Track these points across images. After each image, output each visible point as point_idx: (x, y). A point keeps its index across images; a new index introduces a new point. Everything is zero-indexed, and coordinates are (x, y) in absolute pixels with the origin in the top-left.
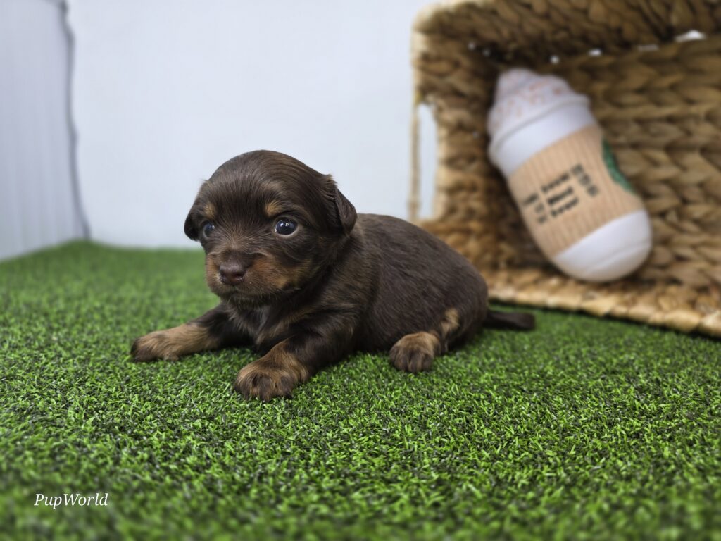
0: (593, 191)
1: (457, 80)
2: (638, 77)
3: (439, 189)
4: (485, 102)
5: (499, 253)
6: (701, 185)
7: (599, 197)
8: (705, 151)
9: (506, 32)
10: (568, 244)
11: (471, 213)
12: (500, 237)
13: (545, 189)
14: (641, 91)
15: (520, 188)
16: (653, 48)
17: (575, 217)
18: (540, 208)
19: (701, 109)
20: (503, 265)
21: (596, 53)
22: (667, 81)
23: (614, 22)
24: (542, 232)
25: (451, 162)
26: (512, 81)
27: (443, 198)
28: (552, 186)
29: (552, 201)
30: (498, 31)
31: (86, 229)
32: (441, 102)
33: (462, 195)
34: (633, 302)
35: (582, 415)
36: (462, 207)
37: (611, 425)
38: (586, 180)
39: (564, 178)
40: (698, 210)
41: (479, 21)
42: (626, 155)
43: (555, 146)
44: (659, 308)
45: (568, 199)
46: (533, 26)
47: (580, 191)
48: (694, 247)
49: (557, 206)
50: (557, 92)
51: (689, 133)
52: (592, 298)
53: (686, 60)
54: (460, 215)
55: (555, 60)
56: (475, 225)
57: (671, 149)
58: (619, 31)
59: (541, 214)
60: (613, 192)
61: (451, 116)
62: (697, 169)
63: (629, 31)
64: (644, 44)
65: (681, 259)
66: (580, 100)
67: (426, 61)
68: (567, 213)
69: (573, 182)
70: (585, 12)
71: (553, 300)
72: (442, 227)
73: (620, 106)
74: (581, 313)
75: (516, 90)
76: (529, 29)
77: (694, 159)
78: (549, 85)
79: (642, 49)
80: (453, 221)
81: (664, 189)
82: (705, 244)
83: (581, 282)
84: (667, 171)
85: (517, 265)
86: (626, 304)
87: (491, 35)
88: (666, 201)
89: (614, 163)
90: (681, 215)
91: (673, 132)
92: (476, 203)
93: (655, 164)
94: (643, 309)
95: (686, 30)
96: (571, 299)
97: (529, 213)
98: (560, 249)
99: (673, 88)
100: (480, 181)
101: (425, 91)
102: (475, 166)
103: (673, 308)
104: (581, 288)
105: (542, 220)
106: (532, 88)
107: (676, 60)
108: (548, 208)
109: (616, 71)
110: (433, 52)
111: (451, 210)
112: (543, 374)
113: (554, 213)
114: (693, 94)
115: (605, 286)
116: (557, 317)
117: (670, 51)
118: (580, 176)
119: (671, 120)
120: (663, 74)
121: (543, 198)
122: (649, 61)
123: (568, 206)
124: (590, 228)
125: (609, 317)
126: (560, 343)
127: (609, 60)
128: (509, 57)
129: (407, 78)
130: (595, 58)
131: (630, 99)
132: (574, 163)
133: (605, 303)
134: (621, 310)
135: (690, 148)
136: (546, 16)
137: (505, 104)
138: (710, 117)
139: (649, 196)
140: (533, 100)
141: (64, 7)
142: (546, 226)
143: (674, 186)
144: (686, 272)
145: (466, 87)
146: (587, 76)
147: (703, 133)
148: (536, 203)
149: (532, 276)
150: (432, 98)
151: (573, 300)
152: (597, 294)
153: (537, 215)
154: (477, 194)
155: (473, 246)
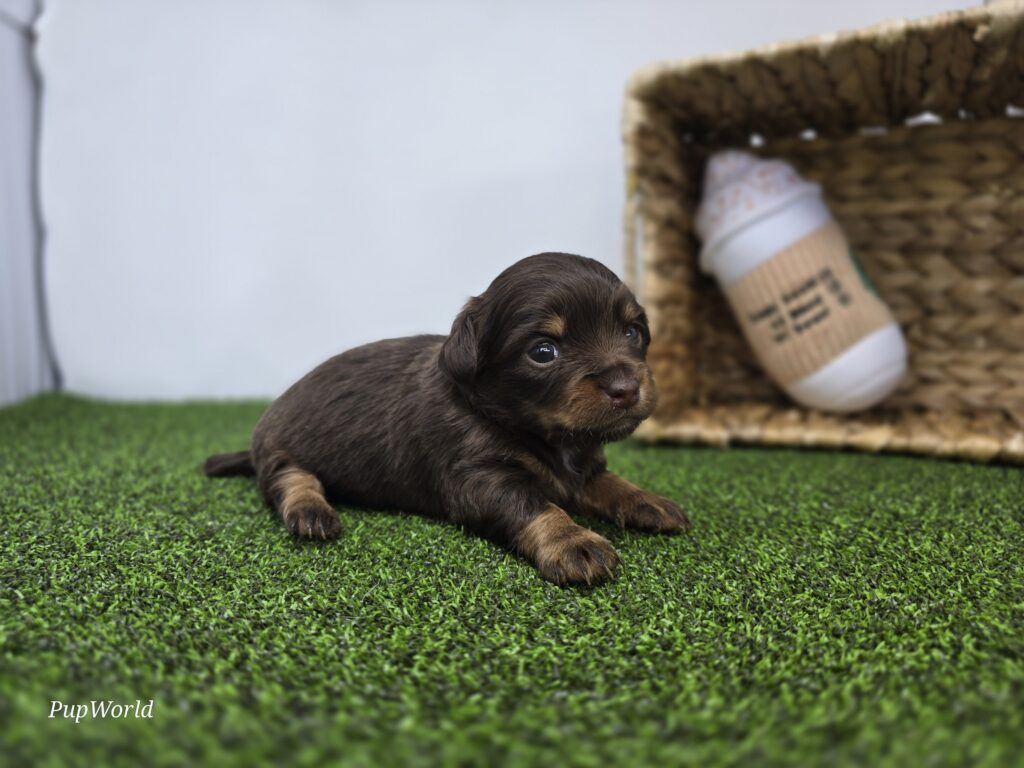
0: (845, 300)
1: (666, 162)
2: (857, 170)
4: (692, 190)
5: (699, 385)
6: (948, 293)
7: (852, 309)
8: (951, 253)
9: (728, 104)
10: (817, 365)
11: (677, 334)
12: (699, 365)
13: (787, 299)
14: (867, 182)
15: (745, 300)
16: (880, 131)
17: (825, 332)
18: (779, 323)
19: (939, 204)
20: (703, 401)
21: (809, 135)
22: (895, 172)
23: (855, 98)
24: (775, 356)
25: (660, 267)
26: (724, 166)
27: (654, 313)
28: (794, 295)
29: (795, 314)
31: (57, 376)
32: (649, 189)
33: (669, 309)
34: (908, 433)
36: (670, 325)
38: (835, 287)
39: (811, 284)
40: (945, 323)
43: (799, 245)
44: (944, 437)
45: (817, 310)
47: (830, 300)
48: (942, 366)
49: (802, 319)
50: (790, 180)
51: (927, 232)
52: (852, 432)
53: (918, 146)
57: (907, 250)
59: (781, 330)
60: (866, 303)
61: (666, 206)
62: (940, 275)
64: (870, 125)
66: (810, 190)
68: (817, 328)
69: (821, 290)
70: (834, 85)
71: (812, 436)
73: (844, 200)
74: (849, 449)
77: (936, 263)
78: (779, 171)
79: (866, 132)
80: (663, 342)
82: (955, 362)
86: (899, 433)
88: (909, 314)
89: (862, 269)
90: (927, 330)
91: (909, 232)
92: (682, 321)
94: (923, 440)
95: (920, 111)
96: (833, 432)
97: (759, 333)
98: (805, 372)
99: (906, 178)
100: (685, 292)
101: (645, 173)
102: (680, 271)
105: (780, 338)
106: (762, 174)
107: (908, 146)
108: (790, 323)
109: (840, 162)
110: (651, 125)
111: (662, 328)
113: (799, 329)
114: (934, 186)
116: (823, 458)
117: (899, 136)
118: (829, 282)
119: (906, 216)
120: (892, 163)
121: (784, 310)
123: (817, 319)
124: (845, 344)
125: (886, 452)
127: (824, 144)
130: (807, 142)
131: (855, 190)
132: (822, 265)
133: (878, 437)
134: (900, 442)
135: (931, 250)
136: (788, 88)
137: (728, 193)
138: (952, 213)
139: (893, 307)
140: (766, 188)
141: (29, 36)
142: (787, 346)
143: (916, 296)
144: (934, 396)
145: (675, 172)
146: (804, 163)
147: (944, 232)
148: (774, 317)
149: (761, 411)
150: (646, 185)
151: (836, 435)
152: (856, 426)
153: (773, 332)
154: (682, 309)
155: (678, 375)
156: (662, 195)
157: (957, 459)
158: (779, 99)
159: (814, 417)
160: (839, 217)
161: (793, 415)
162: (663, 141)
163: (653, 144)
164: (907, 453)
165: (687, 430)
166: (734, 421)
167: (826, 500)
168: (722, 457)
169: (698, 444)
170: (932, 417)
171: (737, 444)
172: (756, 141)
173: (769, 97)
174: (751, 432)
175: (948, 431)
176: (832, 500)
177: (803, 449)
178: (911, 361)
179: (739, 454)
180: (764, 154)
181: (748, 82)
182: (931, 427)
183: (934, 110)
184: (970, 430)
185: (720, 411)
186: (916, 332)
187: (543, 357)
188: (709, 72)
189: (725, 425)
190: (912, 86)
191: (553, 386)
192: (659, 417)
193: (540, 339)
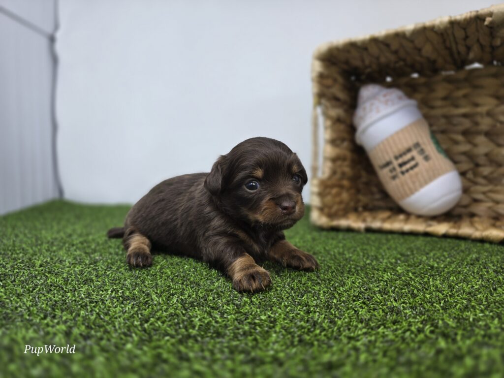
0: (427, 158)
1: (336, 90)
2: (441, 90)
3: (326, 159)
4: (352, 104)
5: (358, 201)
6: (487, 155)
7: (431, 162)
8: (487, 134)
9: (367, 61)
10: (412, 192)
11: (343, 174)
12: (358, 191)
13: (396, 158)
14: (445, 98)
15: (377, 158)
16: (452, 73)
17: (417, 174)
18: (393, 170)
19: (483, 109)
20: (360, 209)
21: (415, 75)
22: (461, 93)
23: (433, 56)
24: (392, 186)
25: (333, 142)
26: (368, 92)
27: (329, 164)
28: (401, 156)
29: (401, 165)
30: (363, 61)
31: (61, 192)
32: (327, 104)
33: (339, 163)
34: (459, 228)
35: (474, 285)
36: (339, 171)
37: (495, 289)
38: (422, 151)
39: (409, 150)
40: (486, 171)
41: (354, 54)
42: (439, 137)
43: (402, 131)
44: (477, 229)
45: (412, 163)
47: (419, 158)
48: (484, 193)
49: (404, 168)
50: (400, 98)
51: (477, 124)
52: (430, 226)
53: (472, 79)
54: (338, 176)
55: (389, 79)
56: (345, 183)
57: (465, 133)
58: (434, 62)
59: (394, 173)
60: (439, 159)
61: (335, 112)
62: (483, 146)
63: (440, 61)
64: (446, 70)
65: (476, 201)
66: (413, 102)
67: (321, 77)
68: (411, 172)
69: (414, 153)
70: (419, 50)
71: (407, 227)
72: (329, 183)
73: (432, 108)
74: (426, 234)
75: (374, 97)
76: (383, 60)
77: (481, 139)
78: (395, 93)
79: (444, 73)
80: (334, 181)
81: (463, 158)
82: (491, 191)
83: (419, 217)
84: (464, 147)
85: (371, 209)
86: (454, 227)
87: (357, 63)
88: (465, 166)
89: (437, 143)
90: (476, 174)
91: (466, 124)
92: (346, 169)
93: (456, 143)
94: (466, 230)
95: (472, 62)
97: (384, 174)
98: (407, 195)
99: (465, 96)
100: (348, 154)
101: (322, 96)
102: (346, 144)
103: (486, 229)
104: (421, 220)
105: (394, 178)
106: (385, 96)
107: (466, 80)
108: (398, 170)
109: (430, 87)
110: (326, 72)
111: (334, 172)
112: (432, 267)
113: (403, 173)
114: (480, 100)
116: (412, 238)
117: (461, 75)
118: (419, 149)
119: (465, 116)
120: (458, 88)
121: (396, 163)
122: (449, 80)
123: (412, 168)
124: (426, 182)
125: (445, 236)
126: (427, 251)
127: (423, 80)
129: (307, 89)
130: (414, 79)
131: (439, 103)
132: (415, 141)
133: (442, 228)
134: (453, 231)
135: (478, 133)
136: (396, 52)
137: (367, 105)
138: (489, 114)
139: (455, 162)
140: (386, 103)
141: (52, 39)
142: (397, 181)
143: (470, 156)
144: (480, 209)
145: (341, 95)
146: (410, 90)
147: (485, 123)
148: (391, 167)
149: (386, 214)
150: (323, 101)
151: (420, 227)
152: (434, 223)
153: (391, 175)
154: (347, 163)
155: (345, 196)
156: (334, 107)
157: (482, 241)
158: (393, 58)
159: (413, 217)
160: (426, 117)
161: (402, 217)
162: (335, 80)
163: (329, 82)
164: (457, 237)
165: (343, 223)
166: (369, 219)
167: (399, 259)
168: (358, 237)
169: (349, 230)
170: (476, 219)
171: (369, 230)
173: (387, 57)
174: (376, 225)
175: (479, 227)
176: (403, 259)
177: (403, 234)
178: (465, 190)
179: (369, 235)
180: (389, 86)
181: (374, 50)
182: (472, 224)
183: (480, 61)
184: (494, 226)
185: (366, 214)
186: (470, 175)
187: (252, 188)
188: (352, 46)
189: (364, 221)
190: (462, 49)
191: (256, 201)
192: (331, 216)
193: (251, 179)
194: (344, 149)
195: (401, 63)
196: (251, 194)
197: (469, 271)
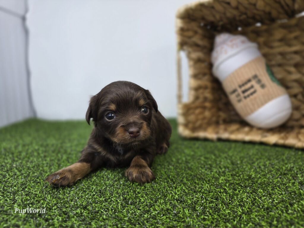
0: (263, 86)
1: (197, 39)
2: (279, 34)
3: (191, 89)
4: (210, 49)
5: (219, 116)
7: (266, 90)
9: (218, 17)
10: (252, 111)
11: (205, 99)
12: (219, 109)
13: (240, 86)
14: (281, 40)
15: (228, 87)
16: (285, 21)
17: (255, 99)
18: (238, 95)
20: (221, 122)
21: (259, 25)
22: (292, 35)
23: (268, 9)
24: (240, 107)
25: (195, 76)
26: (221, 39)
27: (193, 93)
28: (243, 85)
29: (244, 92)
30: (214, 16)
32: (190, 49)
33: (201, 91)
34: (286, 138)
35: (275, 200)
36: (201, 96)
37: (291, 205)
38: (259, 81)
39: (249, 81)
41: (206, 12)
42: (276, 70)
43: (244, 66)
44: (300, 140)
45: (252, 90)
46: (231, 13)
47: (257, 87)
49: (246, 94)
50: (243, 42)
52: (266, 136)
53: (301, 24)
54: (201, 100)
56: (208, 104)
57: (297, 66)
58: (270, 13)
59: (239, 98)
60: (272, 86)
61: (196, 55)
63: (274, 13)
64: (280, 19)
66: (253, 45)
67: (182, 31)
68: (251, 97)
69: (253, 83)
70: (255, 5)
71: (248, 138)
72: (193, 106)
73: (271, 47)
74: (262, 143)
75: (224, 42)
76: (229, 15)
78: (239, 39)
79: (279, 22)
80: (198, 103)
81: (295, 84)
83: (260, 129)
84: (296, 76)
85: (228, 122)
86: (282, 138)
87: (211, 18)
89: (272, 74)
91: (297, 58)
92: (208, 94)
93: (290, 73)
94: (291, 141)
95: (300, 11)
96: (256, 137)
97: (233, 98)
98: (248, 114)
99: (296, 38)
100: (209, 84)
101: (182, 45)
102: (207, 77)
104: (260, 132)
105: (239, 101)
106: (231, 41)
107: (297, 25)
108: (242, 95)
109: (269, 32)
110: (186, 27)
111: (197, 98)
112: (250, 177)
113: (245, 98)
115: (271, 130)
116: (250, 146)
117: (293, 22)
118: (256, 80)
119: (296, 52)
120: (290, 32)
121: (240, 90)
122: (283, 26)
123: (252, 94)
124: (263, 104)
125: (276, 145)
126: (255, 159)
127: (265, 27)
128: (219, 28)
129: (174, 39)
130: (258, 27)
131: (276, 44)
132: (253, 74)
133: (273, 139)
134: (281, 142)
136: (237, 8)
137: (219, 49)
140: (232, 47)
141: (24, 19)
142: (242, 104)
143: (300, 83)
148: (236, 93)
150: (185, 48)
152: (268, 134)
153: (237, 99)
154: (208, 90)
155: (207, 114)
156: (195, 51)
158: (236, 12)
159: (255, 130)
160: (265, 55)
161: (247, 129)
162: (196, 33)
163: (190, 33)
164: (284, 146)
165: (201, 134)
166: (221, 131)
169: (206, 140)
170: (302, 130)
171: (220, 140)
172: (240, 29)
174: (225, 135)
177: (244, 142)
182: (297, 136)
186: (300, 97)
187: (111, 118)
189: (217, 133)
191: (113, 128)
192: (194, 129)
193: (109, 112)
194: (205, 81)
195: (244, 17)
196: (110, 122)
197: (278, 182)
